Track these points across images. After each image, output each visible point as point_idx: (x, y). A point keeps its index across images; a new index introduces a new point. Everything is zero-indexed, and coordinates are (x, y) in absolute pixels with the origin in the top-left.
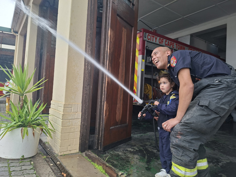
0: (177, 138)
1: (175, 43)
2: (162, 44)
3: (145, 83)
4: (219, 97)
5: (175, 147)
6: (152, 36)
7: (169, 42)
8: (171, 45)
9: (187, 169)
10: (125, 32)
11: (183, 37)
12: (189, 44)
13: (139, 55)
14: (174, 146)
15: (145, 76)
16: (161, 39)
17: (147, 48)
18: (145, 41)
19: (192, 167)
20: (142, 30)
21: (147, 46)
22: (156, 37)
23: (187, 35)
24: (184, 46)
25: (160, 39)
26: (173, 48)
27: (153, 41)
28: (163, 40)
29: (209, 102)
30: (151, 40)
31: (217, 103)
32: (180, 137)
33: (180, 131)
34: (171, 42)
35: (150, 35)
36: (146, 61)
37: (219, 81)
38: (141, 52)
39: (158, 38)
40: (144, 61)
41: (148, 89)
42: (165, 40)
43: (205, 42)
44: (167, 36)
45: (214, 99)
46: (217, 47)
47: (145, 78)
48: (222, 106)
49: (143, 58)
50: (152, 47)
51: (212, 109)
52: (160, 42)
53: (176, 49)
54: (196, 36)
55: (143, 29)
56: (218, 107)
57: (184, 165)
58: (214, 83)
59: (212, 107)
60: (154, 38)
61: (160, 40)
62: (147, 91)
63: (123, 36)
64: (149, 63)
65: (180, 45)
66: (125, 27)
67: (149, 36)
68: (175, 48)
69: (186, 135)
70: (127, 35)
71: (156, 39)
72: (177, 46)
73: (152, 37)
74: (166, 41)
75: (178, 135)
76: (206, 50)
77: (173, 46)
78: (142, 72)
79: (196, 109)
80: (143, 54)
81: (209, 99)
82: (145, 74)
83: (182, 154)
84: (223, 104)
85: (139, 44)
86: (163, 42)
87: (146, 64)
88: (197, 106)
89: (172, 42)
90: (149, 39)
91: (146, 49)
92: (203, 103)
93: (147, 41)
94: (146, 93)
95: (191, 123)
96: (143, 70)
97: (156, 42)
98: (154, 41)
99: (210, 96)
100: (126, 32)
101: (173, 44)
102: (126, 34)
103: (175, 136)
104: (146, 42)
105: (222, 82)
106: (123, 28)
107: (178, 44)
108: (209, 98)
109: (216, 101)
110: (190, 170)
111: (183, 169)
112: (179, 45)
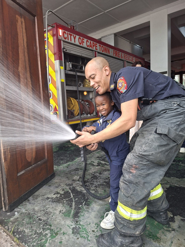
0: (131, 172)
1: (98, 44)
2: (83, 45)
3: (67, 96)
4: (178, 123)
5: (126, 183)
6: (70, 34)
7: (90, 42)
8: (94, 46)
9: (134, 210)
10: (22, 24)
11: (106, 36)
12: (113, 45)
13: (55, 60)
14: (125, 181)
15: (67, 88)
16: (81, 38)
17: (65, 50)
18: (60, 40)
19: (140, 209)
20: (55, 25)
21: (65, 48)
22: (75, 35)
23: (111, 34)
24: (108, 48)
25: (79, 38)
26: (96, 50)
27: (71, 41)
28: (84, 40)
29: (169, 130)
30: (68, 40)
31: (176, 130)
32: (134, 171)
33: (135, 165)
34: (93, 43)
35: (67, 32)
36: (65, 69)
37: (178, 105)
38: (57, 56)
39: (77, 37)
40: (62, 68)
41: (72, 104)
42: (85, 40)
43: (129, 43)
44: (90, 35)
45: (173, 126)
46: (141, 48)
47: (67, 90)
48: (181, 133)
49: (61, 65)
50: (72, 49)
51: (171, 138)
52: (80, 42)
53: (99, 52)
54: (121, 36)
55: (56, 23)
56: (177, 135)
57: (131, 205)
58: (172, 107)
59: (172, 136)
60: (72, 37)
61: (80, 40)
62: (72, 107)
63: (18, 30)
64: (69, 70)
65: (104, 46)
66: (21, 15)
67: (65, 34)
68: (98, 50)
69: (142, 169)
70: (26, 29)
71: (75, 38)
72: (101, 47)
73: (69, 36)
74: (87, 41)
75: (133, 168)
76: (131, 53)
77: (97, 48)
78: (62, 83)
79: (154, 137)
80: (60, 59)
81: (168, 126)
82: (66, 85)
83: (133, 192)
84: (181, 131)
85: (53, 45)
86: (84, 42)
87: (65, 72)
88: (154, 134)
89: (95, 43)
90: (65, 38)
91: (63, 51)
92: (161, 131)
93: (64, 41)
94: (71, 108)
95: (149, 155)
96: (63, 80)
97: (75, 42)
98: (73, 42)
99: (169, 122)
100: (24, 24)
101: (96, 45)
102: (24, 27)
103: (128, 170)
104: (62, 42)
105: (181, 106)
106: (17, 16)
107: (102, 45)
108: (167, 124)
109: (175, 128)
110: (136, 211)
111: (129, 210)
112: (102, 47)
